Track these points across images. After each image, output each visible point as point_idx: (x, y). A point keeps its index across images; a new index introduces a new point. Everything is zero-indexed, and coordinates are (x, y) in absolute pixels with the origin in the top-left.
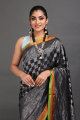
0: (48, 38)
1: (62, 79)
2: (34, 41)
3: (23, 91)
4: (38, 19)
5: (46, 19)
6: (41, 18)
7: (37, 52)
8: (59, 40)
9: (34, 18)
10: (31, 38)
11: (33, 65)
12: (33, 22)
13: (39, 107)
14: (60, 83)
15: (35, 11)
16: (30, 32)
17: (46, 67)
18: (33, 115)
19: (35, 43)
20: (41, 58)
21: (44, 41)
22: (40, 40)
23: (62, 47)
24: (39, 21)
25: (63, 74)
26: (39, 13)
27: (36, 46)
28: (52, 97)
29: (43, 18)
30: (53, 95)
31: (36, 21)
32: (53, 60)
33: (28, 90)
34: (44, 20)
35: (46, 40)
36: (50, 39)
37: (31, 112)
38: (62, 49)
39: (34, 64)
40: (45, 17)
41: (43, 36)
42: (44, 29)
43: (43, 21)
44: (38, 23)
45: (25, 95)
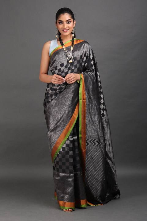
0: (77, 41)
1: (92, 83)
2: (62, 44)
3: (49, 95)
4: (65, 23)
5: (74, 22)
6: (68, 22)
7: (66, 56)
8: (87, 43)
9: (61, 22)
10: (59, 42)
11: (62, 68)
12: (61, 26)
13: (69, 112)
14: (91, 87)
15: (62, 14)
16: (57, 36)
17: (76, 70)
18: (62, 121)
19: (64, 47)
20: (71, 61)
21: (73, 44)
22: (69, 43)
23: (91, 50)
24: (66, 25)
25: (92, 77)
26: (66, 17)
27: (65, 49)
28: (83, 102)
29: (70, 22)
30: (83, 99)
31: (64, 26)
32: (83, 64)
33: (56, 94)
34: (72, 23)
35: (75, 43)
36: (78, 42)
37: (60, 117)
38: (91, 53)
39: (64, 67)
40: (72, 20)
41: (71, 39)
42: (72, 32)
43: (71, 25)
44: (66, 27)
45: (52, 100)
